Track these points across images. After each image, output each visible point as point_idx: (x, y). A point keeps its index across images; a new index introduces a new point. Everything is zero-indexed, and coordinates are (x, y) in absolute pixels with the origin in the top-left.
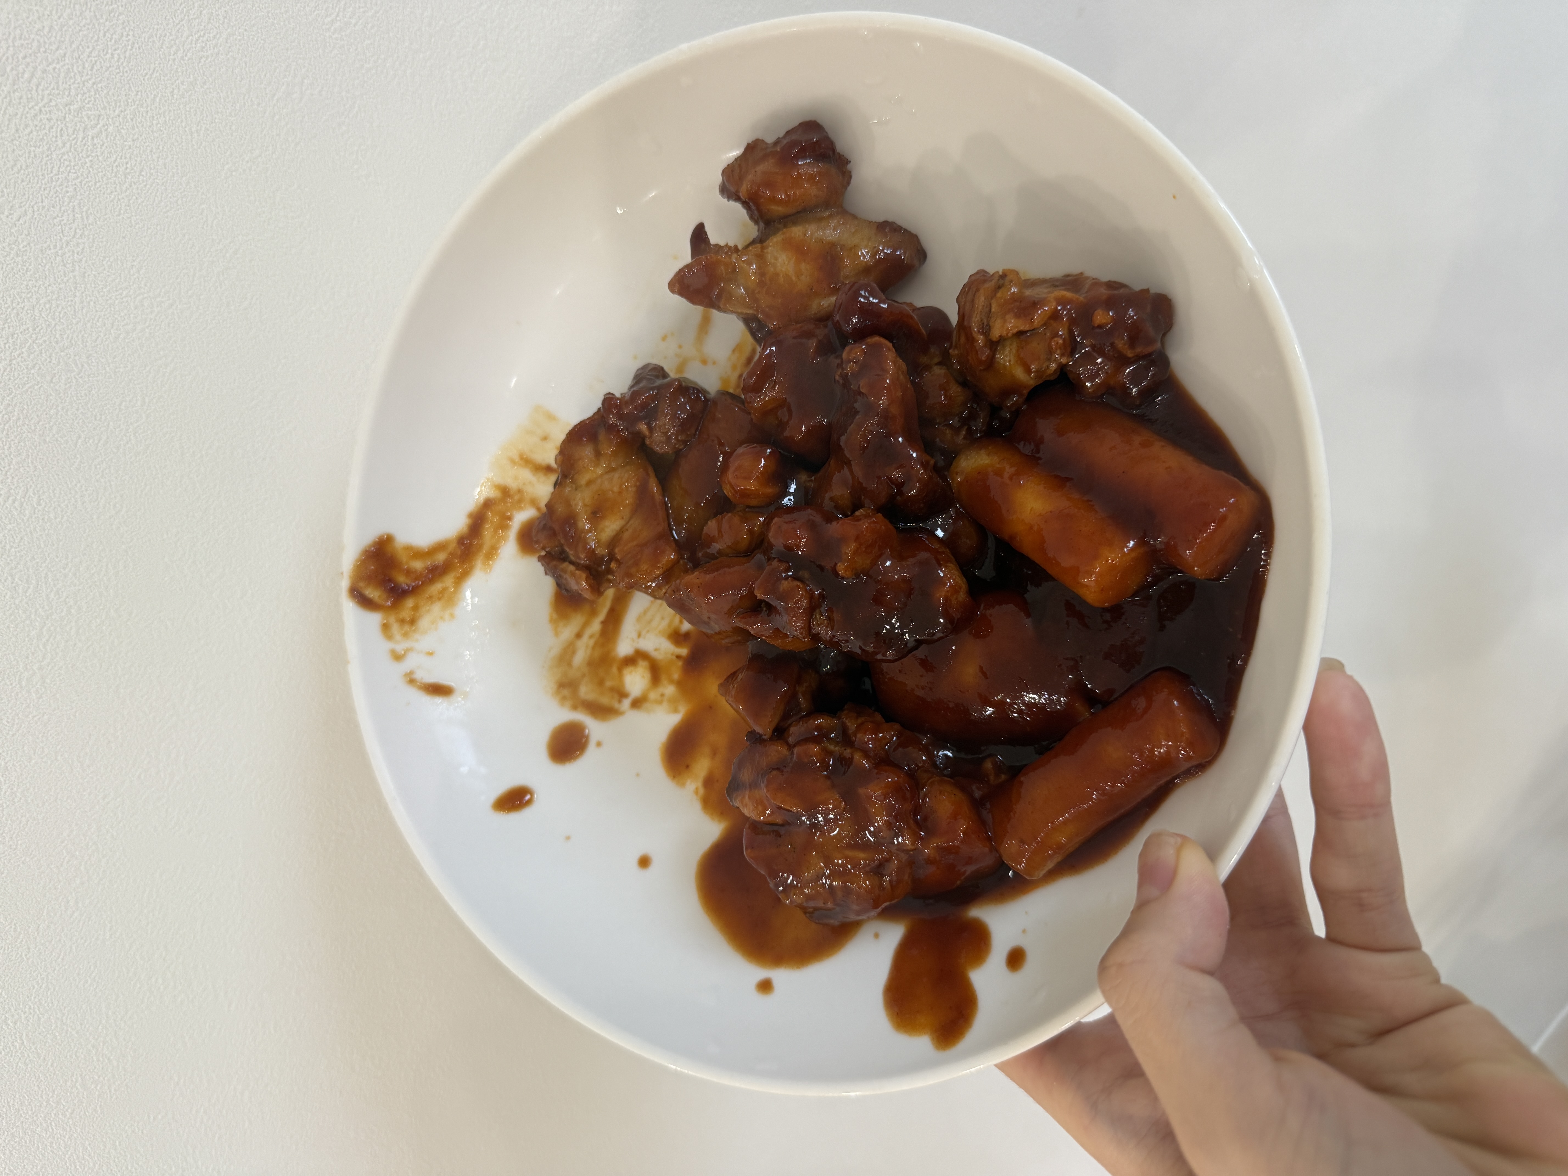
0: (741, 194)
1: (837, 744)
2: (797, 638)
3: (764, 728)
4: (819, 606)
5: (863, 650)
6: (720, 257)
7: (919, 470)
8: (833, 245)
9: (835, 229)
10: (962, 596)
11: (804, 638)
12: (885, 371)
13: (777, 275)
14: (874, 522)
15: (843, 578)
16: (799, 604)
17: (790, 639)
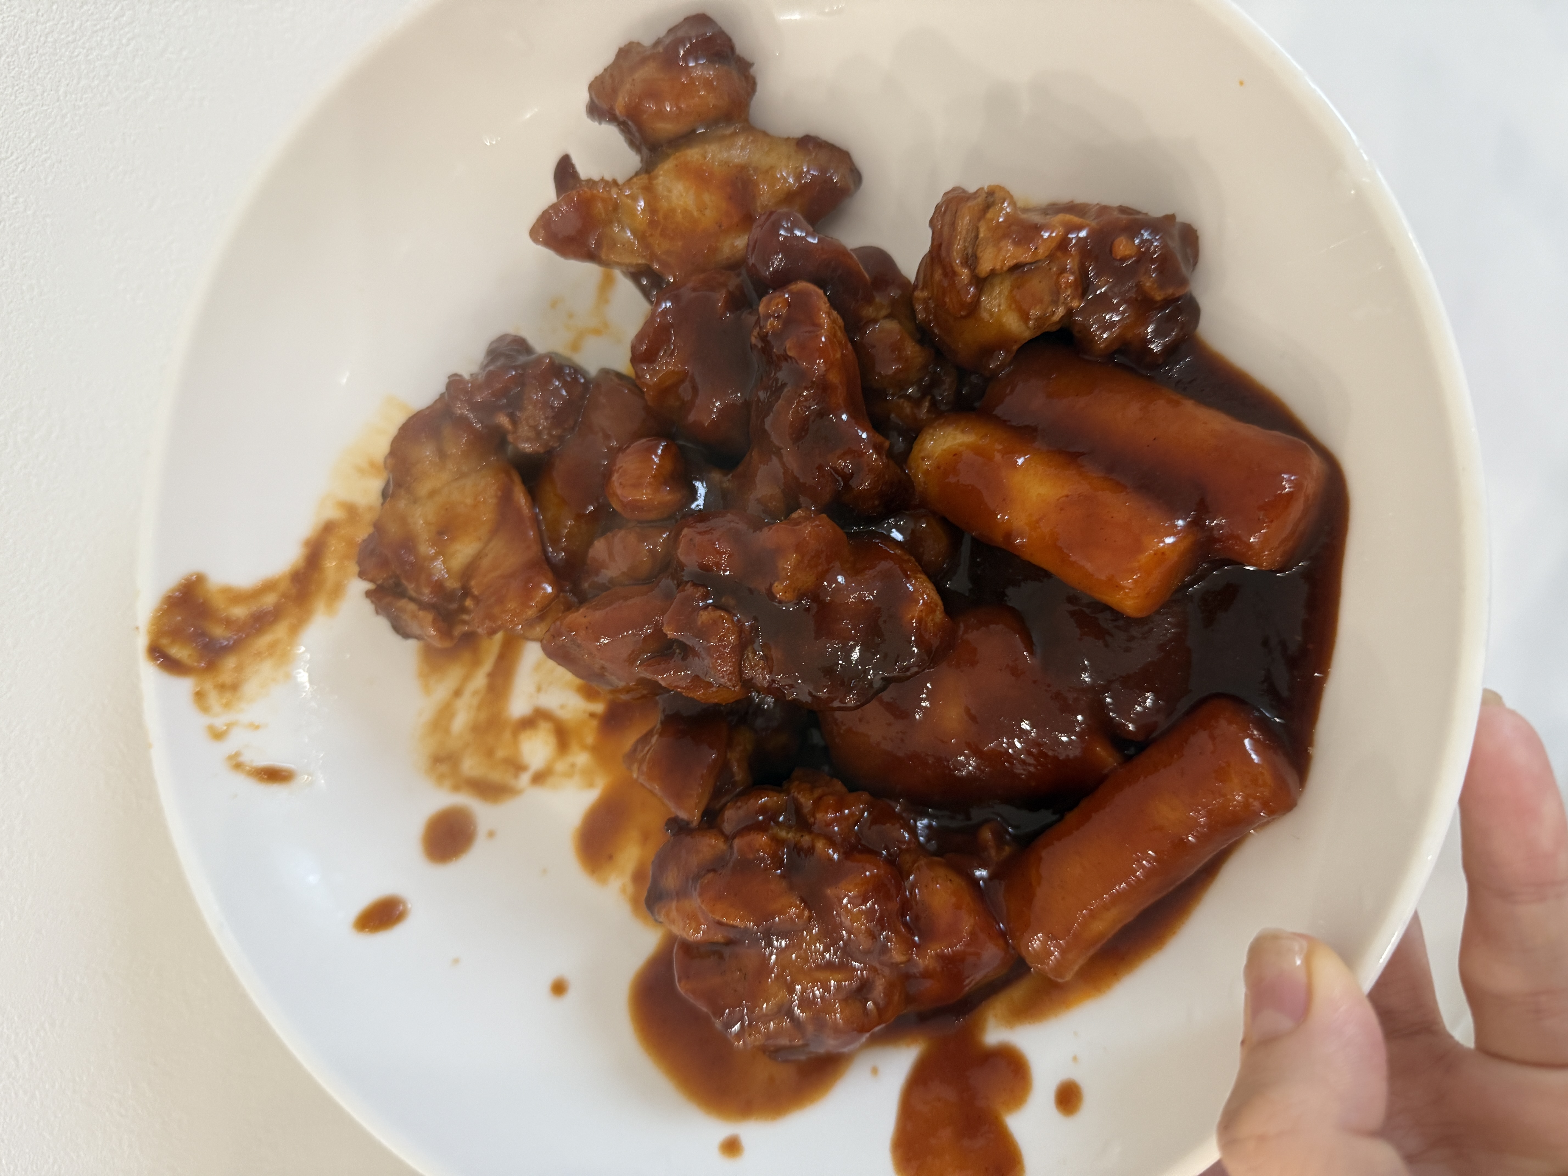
0: (617, 112)
1: (789, 828)
2: (724, 687)
3: (691, 813)
4: (752, 642)
5: (814, 697)
6: (595, 192)
7: (872, 454)
8: (743, 168)
9: (742, 148)
10: (939, 615)
11: (734, 687)
12: (819, 326)
13: (673, 211)
14: (818, 526)
15: (780, 602)
16: (724, 641)
17: (714, 689)
